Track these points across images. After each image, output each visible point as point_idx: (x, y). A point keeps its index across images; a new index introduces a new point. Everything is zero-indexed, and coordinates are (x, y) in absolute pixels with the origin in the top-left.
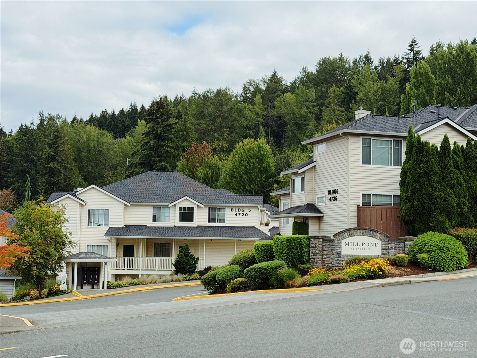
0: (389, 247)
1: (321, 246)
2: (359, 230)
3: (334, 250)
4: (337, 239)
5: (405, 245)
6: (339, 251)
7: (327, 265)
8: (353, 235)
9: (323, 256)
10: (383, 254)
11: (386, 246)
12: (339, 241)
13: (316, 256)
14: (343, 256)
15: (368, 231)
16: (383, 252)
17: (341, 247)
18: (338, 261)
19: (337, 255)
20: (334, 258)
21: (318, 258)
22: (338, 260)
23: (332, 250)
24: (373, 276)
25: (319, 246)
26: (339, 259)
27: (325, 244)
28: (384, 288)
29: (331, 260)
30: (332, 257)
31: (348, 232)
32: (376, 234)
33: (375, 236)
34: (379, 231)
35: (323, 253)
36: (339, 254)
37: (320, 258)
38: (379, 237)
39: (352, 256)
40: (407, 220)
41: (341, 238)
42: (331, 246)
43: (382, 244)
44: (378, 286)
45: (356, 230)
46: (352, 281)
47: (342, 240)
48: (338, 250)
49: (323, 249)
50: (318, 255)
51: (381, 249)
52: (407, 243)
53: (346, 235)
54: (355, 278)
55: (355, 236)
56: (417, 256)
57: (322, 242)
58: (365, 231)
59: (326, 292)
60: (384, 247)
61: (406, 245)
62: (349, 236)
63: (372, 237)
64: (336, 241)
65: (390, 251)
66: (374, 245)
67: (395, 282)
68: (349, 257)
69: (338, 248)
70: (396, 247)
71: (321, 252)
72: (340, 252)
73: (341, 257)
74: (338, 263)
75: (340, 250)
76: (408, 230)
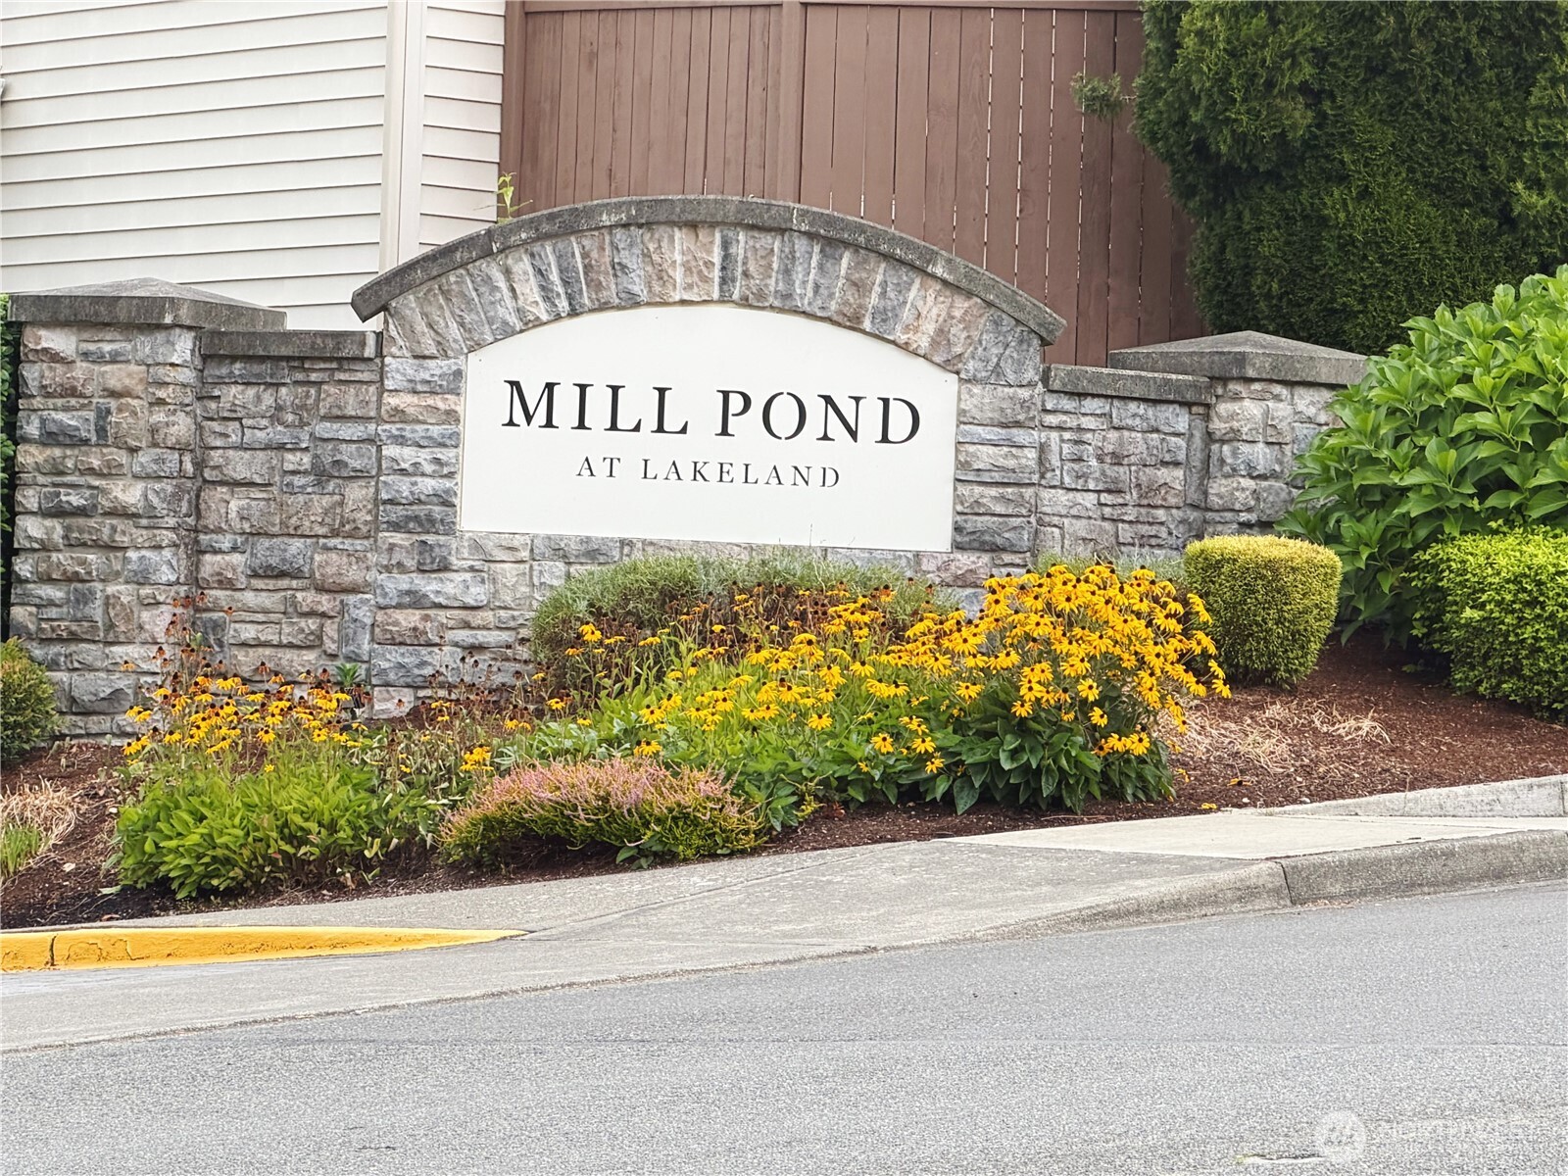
0: (1043, 449)
1: (181, 427)
2: (693, 226)
3: (358, 475)
4: (410, 333)
5: (1209, 437)
6: (427, 485)
7: (246, 661)
8: (611, 294)
9: (198, 551)
10: (966, 539)
11: (1020, 435)
12: (436, 368)
13: (111, 547)
14: (476, 546)
15: (801, 245)
16: (976, 509)
17: (453, 441)
18: (409, 619)
19: (398, 538)
20: (354, 574)
21: (142, 578)
22: (415, 600)
23: (321, 475)
24: (1047, 789)
25: (159, 416)
26: (429, 586)
27: (233, 394)
28: (1316, 921)
29: (307, 599)
30: (332, 564)
31: (548, 249)
32: (902, 289)
33: (884, 315)
34: (931, 258)
35: (197, 511)
36: (428, 524)
37: (166, 575)
38: (930, 328)
39: (593, 552)
40: (1240, 140)
41: (454, 331)
42: (324, 429)
43: (963, 418)
44: (1247, 894)
45: (648, 225)
46: (777, 839)
47: (477, 346)
48: (416, 470)
49: (200, 465)
50: (126, 533)
51: (949, 470)
52: (1244, 410)
53: (530, 290)
54: (809, 808)
55: (632, 302)
56: (1433, 567)
57: (187, 376)
58: (766, 240)
59: (517, 972)
60: (986, 456)
61: (1233, 437)
62: (563, 305)
63: (851, 322)
64: (399, 367)
65: (1055, 501)
66: (870, 427)
67: (1429, 854)
68: (553, 573)
69: (424, 456)
70: (1118, 459)
71: (176, 497)
72: (446, 501)
73: (445, 568)
74: (417, 639)
75: (446, 471)
76: (1218, 258)
